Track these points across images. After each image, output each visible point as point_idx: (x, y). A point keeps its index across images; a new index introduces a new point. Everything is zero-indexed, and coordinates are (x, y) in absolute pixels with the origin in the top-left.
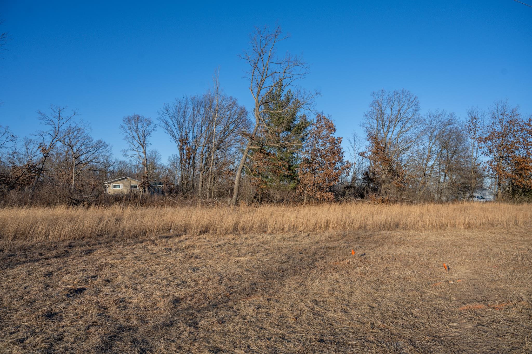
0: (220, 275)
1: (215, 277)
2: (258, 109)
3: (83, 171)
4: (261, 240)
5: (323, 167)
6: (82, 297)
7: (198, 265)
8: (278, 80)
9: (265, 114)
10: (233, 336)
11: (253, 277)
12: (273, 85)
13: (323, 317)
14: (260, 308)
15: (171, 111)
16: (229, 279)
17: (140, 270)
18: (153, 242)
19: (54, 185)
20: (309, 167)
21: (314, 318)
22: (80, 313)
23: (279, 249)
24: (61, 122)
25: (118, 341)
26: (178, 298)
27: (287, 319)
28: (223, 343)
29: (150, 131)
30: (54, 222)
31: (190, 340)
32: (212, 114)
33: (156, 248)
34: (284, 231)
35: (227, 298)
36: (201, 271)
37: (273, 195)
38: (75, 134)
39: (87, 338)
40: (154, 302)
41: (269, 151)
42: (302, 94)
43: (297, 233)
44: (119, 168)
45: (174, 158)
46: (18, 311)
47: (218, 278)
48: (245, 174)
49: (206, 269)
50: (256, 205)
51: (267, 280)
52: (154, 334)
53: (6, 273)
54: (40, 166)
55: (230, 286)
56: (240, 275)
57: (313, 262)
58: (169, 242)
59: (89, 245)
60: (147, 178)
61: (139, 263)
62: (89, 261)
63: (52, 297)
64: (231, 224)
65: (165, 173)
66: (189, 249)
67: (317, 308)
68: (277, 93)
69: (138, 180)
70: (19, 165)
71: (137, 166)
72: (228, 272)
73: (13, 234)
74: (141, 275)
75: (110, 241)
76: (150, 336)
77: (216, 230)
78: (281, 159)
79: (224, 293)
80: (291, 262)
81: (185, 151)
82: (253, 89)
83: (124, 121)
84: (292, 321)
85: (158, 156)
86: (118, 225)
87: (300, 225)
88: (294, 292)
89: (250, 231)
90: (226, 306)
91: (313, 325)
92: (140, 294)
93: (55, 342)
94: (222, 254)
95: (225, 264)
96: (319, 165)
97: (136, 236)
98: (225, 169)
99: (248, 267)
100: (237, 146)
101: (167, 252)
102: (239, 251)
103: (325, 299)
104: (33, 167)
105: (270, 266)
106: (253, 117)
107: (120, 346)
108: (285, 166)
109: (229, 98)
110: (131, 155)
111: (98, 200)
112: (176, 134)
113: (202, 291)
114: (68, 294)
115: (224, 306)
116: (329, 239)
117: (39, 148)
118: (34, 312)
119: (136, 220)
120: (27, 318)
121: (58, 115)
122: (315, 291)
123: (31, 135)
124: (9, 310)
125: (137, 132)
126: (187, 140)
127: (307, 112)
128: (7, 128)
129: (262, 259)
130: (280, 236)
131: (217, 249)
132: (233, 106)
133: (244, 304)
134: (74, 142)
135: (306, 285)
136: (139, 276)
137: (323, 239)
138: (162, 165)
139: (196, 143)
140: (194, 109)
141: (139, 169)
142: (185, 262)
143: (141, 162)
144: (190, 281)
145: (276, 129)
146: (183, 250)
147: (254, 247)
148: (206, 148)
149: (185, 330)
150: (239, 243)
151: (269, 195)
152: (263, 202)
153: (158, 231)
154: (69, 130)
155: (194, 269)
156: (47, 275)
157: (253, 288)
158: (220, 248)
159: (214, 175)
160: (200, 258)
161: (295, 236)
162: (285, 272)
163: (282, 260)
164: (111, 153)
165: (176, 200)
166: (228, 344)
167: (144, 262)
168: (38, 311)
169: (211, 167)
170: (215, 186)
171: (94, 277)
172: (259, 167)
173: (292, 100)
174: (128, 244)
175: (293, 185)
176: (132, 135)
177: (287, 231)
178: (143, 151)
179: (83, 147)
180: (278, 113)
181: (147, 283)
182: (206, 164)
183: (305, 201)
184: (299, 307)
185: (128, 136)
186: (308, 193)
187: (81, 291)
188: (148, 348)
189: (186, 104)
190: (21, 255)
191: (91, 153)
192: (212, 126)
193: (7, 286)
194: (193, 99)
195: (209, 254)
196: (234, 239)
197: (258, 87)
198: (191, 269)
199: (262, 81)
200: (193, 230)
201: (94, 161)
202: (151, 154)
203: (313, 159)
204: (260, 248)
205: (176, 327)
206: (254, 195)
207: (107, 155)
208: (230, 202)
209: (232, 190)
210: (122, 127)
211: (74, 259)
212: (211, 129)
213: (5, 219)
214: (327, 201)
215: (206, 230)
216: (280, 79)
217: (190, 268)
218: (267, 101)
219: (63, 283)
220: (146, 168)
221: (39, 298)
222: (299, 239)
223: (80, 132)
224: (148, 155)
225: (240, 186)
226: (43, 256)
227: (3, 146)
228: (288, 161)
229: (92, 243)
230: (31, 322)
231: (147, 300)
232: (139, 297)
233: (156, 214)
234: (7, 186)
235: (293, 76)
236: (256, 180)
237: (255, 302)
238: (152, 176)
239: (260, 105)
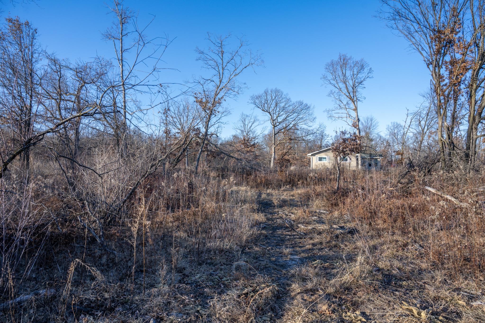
29: (362, 79)
85: (374, 124)
125: (345, 82)
176: (338, 87)
178: (354, 108)
185: (333, 90)
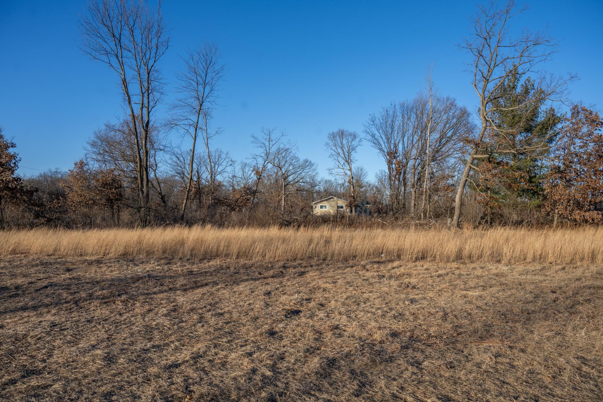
0: (444, 310)
1: (437, 312)
2: (484, 108)
3: (291, 192)
4: (494, 271)
5: (582, 176)
6: (299, 319)
7: (416, 297)
8: (511, 68)
9: (494, 113)
10: (466, 386)
11: (486, 317)
12: (504, 74)
13: (596, 381)
14: (499, 356)
15: (377, 121)
16: (455, 316)
17: (353, 297)
18: (364, 267)
19: (267, 207)
20: (560, 177)
21: (582, 382)
22: (298, 336)
23: (520, 285)
24: (271, 143)
25: (336, 369)
26: (396, 331)
27: (539, 376)
28: (455, 392)
29: (355, 146)
30: (269, 242)
31: (413, 381)
32: (425, 120)
33: (368, 274)
34: (526, 261)
35: (454, 339)
36: (420, 304)
37: (508, 215)
38: (284, 154)
39: (306, 361)
40: (369, 333)
41: (500, 160)
42: (548, 81)
43: (546, 264)
44: (324, 188)
45: (382, 174)
46: (245, 326)
47: (441, 314)
48: (469, 190)
49: (426, 302)
50: (485, 228)
51: (507, 322)
52: (372, 368)
53: (233, 289)
54: (255, 188)
55: (457, 324)
56: (469, 312)
57: (573, 305)
58: (382, 268)
59: (301, 267)
60: (354, 197)
61: (351, 289)
62: (302, 283)
63: (272, 316)
64: (454, 251)
65: (372, 191)
66: (404, 278)
67: (585, 368)
68: (510, 85)
69: (344, 199)
70: (237, 188)
71: (343, 185)
72: (453, 308)
73: (237, 253)
74: (354, 302)
75: (321, 264)
76: (368, 370)
77: (435, 257)
78: (518, 169)
79: (450, 333)
80: (540, 302)
81: (394, 166)
82: (476, 84)
83: (329, 137)
84: (547, 380)
85: (364, 173)
86: (328, 248)
87: (550, 255)
88: (547, 343)
89: (478, 259)
90: (454, 349)
91: (581, 390)
92: (355, 323)
93: (278, 361)
94: (445, 286)
95: (449, 297)
96: (577, 174)
97: (346, 260)
98: (442, 184)
99: (480, 304)
100: (456, 155)
101: (380, 279)
102: (465, 283)
103: (598, 358)
104: (248, 189)
105: (509, 305)
106: (477, 118)
107: (338, 375)
108: (523, 177)
109: (445, 99)
110: (336, 173)
111: (307, 221)
112: (383, 146)
113: (423, 326)
114: (286, 315)
115: (452, 348)
116: (598, 276)
117: (253, 171)
118: (258, 328)
119: (345, 242)
120: (252, 333)
121: (268, 137)
122: (580, 345)
123: (247, 159)
124: (238, 324)
125: (342, 148)
126: (396, 153)
127: (556, 105)
128: (227, 153)
129: (497, 295)
130: (521, 268)
131: (438, 280)
132: (450, 108)
133: (477, 348)
134: (282, 163)
135: (564, 335)
136: (352, 303)
137: (587, 274)
138: (369, 182)
139: (406, 156)
140: (403, 117)
141: (345, 188)
142: (400, 292)
143: (347, 180)
144: (408, 314)
145: (511, 131)
146: (398, 278)
147: (486, 280)
148: (418, 161)
149: (407, 369)
150: (465, 273)
151: (502, 216)
152: (493, 224)
153: (369, 255)
154: (279, 151)
155: (412, 301)
156: (267, 294)
157: (488, 331)
158: (441, 278)
159: (428, 192)
160: (418, 288)
161: (543, 268)
162: (532, 315)
163: (526, 298)
164: (317, 172)
165: (386, 222)
166: (460, 394)
167: (357, 289)
168: (262, 328)
169: (425, 182)
170: (431, 204)
171: (309, 300)
172: (487, 180)
173: (533, 91)
174: (338, 268)
175: (536, 202)
176: (337, 152)
177: (530, 262)
178: (349, 168)
179: (291, 168)
180: (512, 111)
181: (361, 311)
182: (419, 179)
183: (555, 223)
184: (558, 362)
185: (333, 154)
186: (560, 212)
187: (297, 312)
188: (368, 383)
189: (394, 112)
190: (244, 273)
191: (298, 173)
192: (426, 135)
193: (235, 301)
194: (402, 106)
195: (429, 285)
196: (458, 268)
197: (483, 81)
198: (408, 300)
199: (489, 71)
200: (408, 256)
201: (301, 181)
202: (357, 170)
203: (567, 166)
204: (494, 282)
205: (396, 364)
206: (481, 215)
207: (313, 174)
208: (450, 223)
209: (453, 208)
210: (327, 144)
211: (288, 280)
212: (424, 138)
213: (229, 239)
214: (591, 224)
215: (422, 257)
216: (514, 66)
217: (406, 299)
218: (497, 96)
219: (281, 303)
220: (352, 186)
221: (262, 316)
222: (549, 273)
223: (288, 153)
224: (353, 172)
225: (462, 204)
226: (262, 276)
227: (224, 170)
228: (528, 171)
229: (304, 265)
230: (256, 338)
231: (362, 330)
232: (354, 326)
233: (365, 237)
234: (229, 208)
235: (534, 59)
236: (482, 196)
237: (492, 348)
238: (358, 195)
239: (487, 103)
